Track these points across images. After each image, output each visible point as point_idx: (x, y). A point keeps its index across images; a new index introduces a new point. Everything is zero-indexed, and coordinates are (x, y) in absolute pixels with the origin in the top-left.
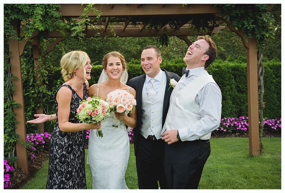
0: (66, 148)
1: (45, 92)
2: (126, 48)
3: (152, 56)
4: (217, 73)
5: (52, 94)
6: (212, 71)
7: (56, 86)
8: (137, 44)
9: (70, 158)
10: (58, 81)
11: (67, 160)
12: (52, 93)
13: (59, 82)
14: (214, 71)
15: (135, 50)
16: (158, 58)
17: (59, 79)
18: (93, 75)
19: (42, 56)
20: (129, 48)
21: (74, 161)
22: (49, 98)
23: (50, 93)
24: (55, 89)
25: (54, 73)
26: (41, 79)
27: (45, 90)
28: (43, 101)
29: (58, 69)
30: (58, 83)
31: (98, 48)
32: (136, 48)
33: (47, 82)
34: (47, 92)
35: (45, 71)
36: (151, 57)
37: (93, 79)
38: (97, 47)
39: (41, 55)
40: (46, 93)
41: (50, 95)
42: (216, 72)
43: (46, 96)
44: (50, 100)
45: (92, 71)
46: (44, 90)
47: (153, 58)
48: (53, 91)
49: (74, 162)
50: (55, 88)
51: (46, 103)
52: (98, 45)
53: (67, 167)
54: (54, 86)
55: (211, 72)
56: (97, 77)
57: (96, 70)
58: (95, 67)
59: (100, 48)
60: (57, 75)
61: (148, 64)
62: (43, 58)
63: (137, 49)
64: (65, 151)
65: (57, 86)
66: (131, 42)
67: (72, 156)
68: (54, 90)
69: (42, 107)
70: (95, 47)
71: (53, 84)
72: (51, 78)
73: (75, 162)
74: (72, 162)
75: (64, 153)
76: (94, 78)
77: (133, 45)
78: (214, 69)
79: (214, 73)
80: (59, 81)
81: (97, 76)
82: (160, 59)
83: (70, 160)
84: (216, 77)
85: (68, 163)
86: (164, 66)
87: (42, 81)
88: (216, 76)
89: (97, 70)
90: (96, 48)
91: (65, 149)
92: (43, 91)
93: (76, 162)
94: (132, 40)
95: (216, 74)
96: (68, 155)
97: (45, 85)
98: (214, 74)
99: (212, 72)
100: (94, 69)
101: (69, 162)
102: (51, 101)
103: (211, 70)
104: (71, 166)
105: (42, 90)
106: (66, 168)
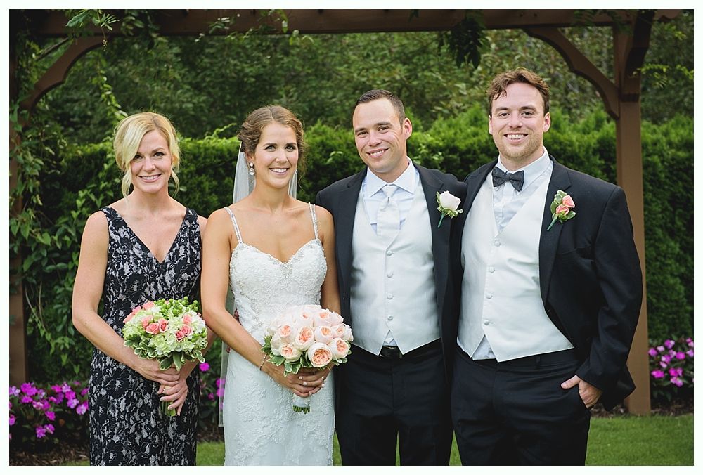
0: (108, 379)
1: (27, 235)
2: (355, 75)
3: (388, 120)
4: (682, 167)
5: (53, 242)
6: (662, 162)
7: (71, 215)
8: (394, 60)
9: (119, 409)
10: (77, 197)
11: (109, 413)
12: (56, 238)
13: (81, 200)
14: (673, 159)
15: (384, 82)
16: (401, 124)
17: (83, 188)
18: (211, 176)
19: (19, 104)
20: (363, 76)
21: (129, 418)
22: (43, 257)
23: (46, 239)
24: (66, 223)
25: (66, 164)
26: (18, 189)
27: (29, 229)
28: (23, 269)
29: (82, 150)
30: (79, 203)
31: (253, 77)
32: (387, 76)
33: (38, 200)
34: (38, 235)
35: (30, 158)
36: (388, 124)
37: (207, 190)
38: (247, 70)
39: (18, 101)
40: (32, 239)
41: (47, 247)
42: (678, 163)
43: (33, 249)
44: (47, 265)
45: (208, 160)
46: (26, 228)
47: (392, 123)
48: (60, 232)
49: (129, 422)
50: (67, 219)
51: (34, 274)
52: (252, 66)
53: (110, 431)
54: (66, 211)
55: (660, 164)
56: (226, 181)
57: (221, 157)
58: (219, 145)
59: (258, 77)
60: (78, 173)
61: (379, 142)
62: (25, 112)
63: (394, 80)
64: (104, 388)
65: (75, 214)
66: (374, 53)
67: (123, 404)
68: (64, 227)
69: (21, 290)
70: (240, 71)
71: (61, 204)
72: (57, 185)
73: (132, 422)
74: (122, 420)
75: (103, 392)
76: (215, 183)
77: (379, 63)
78: (673, 151)
79: (671, 166)
80: (81, 194)
81: (224, 178)
82: (407, 124)
83: (116, 414)
84: (680, 184)
85: (113, 421)
86: (479, 141)
87: (21, 197)
88: (681, 179)
89: (226, 154)
90: (246, 75)
91: (105, 383)
92: (22, 232)
93: (135, 421)
94: (375, 46)
95: (680, 169)
96: (111, 398)
97: (29, 209)
98: (670, 172)
99: (666, 163)
100: (214, 152)
101: (114, 417)
102: (51, 267)
103: (661, 155)
104: (119, 430)
105: (20, 229)
106: (106, 433)
